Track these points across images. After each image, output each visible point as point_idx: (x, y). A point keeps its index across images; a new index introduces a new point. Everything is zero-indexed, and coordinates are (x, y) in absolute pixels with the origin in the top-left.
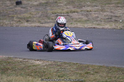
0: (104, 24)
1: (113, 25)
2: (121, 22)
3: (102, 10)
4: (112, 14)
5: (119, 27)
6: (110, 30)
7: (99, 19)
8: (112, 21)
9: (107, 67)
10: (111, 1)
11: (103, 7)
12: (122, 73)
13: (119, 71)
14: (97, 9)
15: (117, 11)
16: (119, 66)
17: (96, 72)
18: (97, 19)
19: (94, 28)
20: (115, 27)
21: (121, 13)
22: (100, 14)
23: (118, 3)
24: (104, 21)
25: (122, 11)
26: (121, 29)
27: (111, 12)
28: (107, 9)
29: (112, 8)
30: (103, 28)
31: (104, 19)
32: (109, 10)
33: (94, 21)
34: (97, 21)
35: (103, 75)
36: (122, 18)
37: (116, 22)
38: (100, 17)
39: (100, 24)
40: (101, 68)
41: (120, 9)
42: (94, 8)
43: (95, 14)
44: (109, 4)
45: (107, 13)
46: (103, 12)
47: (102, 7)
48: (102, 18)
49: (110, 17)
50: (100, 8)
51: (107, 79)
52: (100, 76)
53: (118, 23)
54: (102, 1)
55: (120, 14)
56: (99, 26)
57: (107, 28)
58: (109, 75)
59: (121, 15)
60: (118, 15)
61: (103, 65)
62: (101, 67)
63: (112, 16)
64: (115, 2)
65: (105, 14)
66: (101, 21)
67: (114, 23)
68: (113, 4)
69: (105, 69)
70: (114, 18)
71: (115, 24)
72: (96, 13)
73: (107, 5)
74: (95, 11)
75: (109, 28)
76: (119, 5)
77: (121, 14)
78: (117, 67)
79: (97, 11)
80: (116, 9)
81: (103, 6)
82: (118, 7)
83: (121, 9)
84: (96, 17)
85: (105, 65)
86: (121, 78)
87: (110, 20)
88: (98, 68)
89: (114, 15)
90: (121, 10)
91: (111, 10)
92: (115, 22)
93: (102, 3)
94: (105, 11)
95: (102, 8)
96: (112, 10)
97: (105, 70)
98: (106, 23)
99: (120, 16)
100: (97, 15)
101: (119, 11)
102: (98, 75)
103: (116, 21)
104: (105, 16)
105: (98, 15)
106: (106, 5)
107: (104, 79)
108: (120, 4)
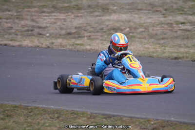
0: (21, 39)
1: (36, 40)
2: (48, 36)
3: (18, 17)
4: (34, 24)
5: (44, 44)
6: (30, 49)
7: (13, 31)
8: (34, 35)
9: (26, 108)
10: (32, 3)
11: (19, 12)
12: (49, 118)
13: (45, 114)
14: (9, 15)
15: (41, 18)
16: (44, 106)
17: (8, 116)
18: (10, 31)
19: (6, 45)
20: (38, 45)
21: (49, 21)
22: (15, 23)
23: (43, 6)
24: (22, 35)
25: (49, 19)
26: (49, 47)
27: (33, 20)
28: (25, 15)
29: (33, 14)
30: (19, 46)
31: (22, 31)
32: (29, 17)
33: (6, 35)
34: (10, 34)
35: (19, 121)
36: (49, 30)
37: (41, 36)
38: (14, 28)
39: (16, 39)
40: (16, 109)
41: (46, 16)
42: (5, 13)
43: (7, 23)
44: (29, 7)
45: (27, 22)
46: (19, 20)
47: (17, 12)
48: (17, 30)
49: (30, 28)
50: (15, 14)
51: (25, 126)
52: (14, 122)
53: (43, 37)
54: (17, 3)
55: (46, 23)
56: (13, 41)
57: (26, 45)
58: (29, 120)
59: (48, 25)
60: (44, 25)
61: (19, 104)
62: (16, 107)
63: (33, 26)
64: (38, 4)
65: (23, 22)
66: (17, 35)
67: (37, 38)
68: (35, 7)
69: (22, 110)
70: (37, 30)
71: (38, 40)
72: (8, 21)
73: (26, 10)
74: (7, 19)
75: (30, 45)
76: (45, 10)
77: (48, 23)
78: (42, 108)
79: (11, 18)
80: (40, 16)
81: (20, 10)
82: (44, 12)
83: (49, 16)
84: (8, 27)
85: (23, 104)
86: (48, 125)
87: (30, 32)
88: (12, 108)
89: (37, 25)
90: (47, 18)
91: (32, 18)
92: (38, 36)
93: (17, 6)
94: (22, 18)
95: (18, 14)
96: (34, 17)
97: (23, 112)
98: (25, 38)
99: (47, 27)
100: (9, 25)
101: (45, 19)
102: (12, 121)
103: (40, 34)
104: (22, 26)
105: (12, 25)
106: (24, 9)
107: (21, 126)
108: (46, 8)
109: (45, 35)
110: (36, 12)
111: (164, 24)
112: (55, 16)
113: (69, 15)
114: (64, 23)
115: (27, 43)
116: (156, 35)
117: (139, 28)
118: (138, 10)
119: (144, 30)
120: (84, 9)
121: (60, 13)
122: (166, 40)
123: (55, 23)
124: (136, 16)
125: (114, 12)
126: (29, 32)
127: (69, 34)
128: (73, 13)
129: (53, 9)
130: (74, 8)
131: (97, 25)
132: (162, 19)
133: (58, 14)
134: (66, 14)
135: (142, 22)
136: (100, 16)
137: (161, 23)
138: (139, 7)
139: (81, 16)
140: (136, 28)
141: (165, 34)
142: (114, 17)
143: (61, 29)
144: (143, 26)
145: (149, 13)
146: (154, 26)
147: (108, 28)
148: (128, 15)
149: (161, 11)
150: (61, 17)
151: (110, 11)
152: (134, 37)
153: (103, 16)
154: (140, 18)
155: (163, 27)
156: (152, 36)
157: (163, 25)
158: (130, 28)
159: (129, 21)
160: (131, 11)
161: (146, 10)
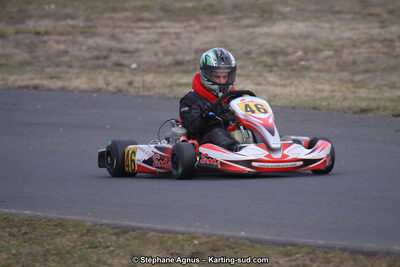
109: (128, 66)
110: (126, 19)
111: (376, 41)
112: (162, 27)
113: (190, 26)
114: (176, 42)
115: (80, 82)
116: (354, 63)
117: (322, 51)
118: (334, 13)
119: (331, 53)
120: (225, 13)
121: (174, 21)
122: (368, 75)
123: (157, 42)
124: (326, 25)
125: (284, 17)
126: (100, 60)
127: (179, 63)
128: (199, 21)
129: (161, 14)
130: (204, 10)
131: (240, 44)
132: (375, 31)
133: (170, 23)
134: (185, 24)
135: (332, 38)
136: (253, 26)
137: (371, 40)
138: (338, 8)
139: (214, 28)
140: (317, 51)
141: (372, 62)
142: (280, 28)
143: (166, 53)
144: (331, 46)
145: (353, 19)
146: (354, 46)
147: (262, 50)
148: (309, 24)
149: (378, 15)
150: (172, 30)
151: (275, 15)
152: (307, 69)
153: (258, 25)
154: (332, 29)
155: (372, 47)
156: (343, 67)
157: (374, 44)
158: (306, 50)
159: (307, 37)
160: (319, 15)
161: (348, 12)
